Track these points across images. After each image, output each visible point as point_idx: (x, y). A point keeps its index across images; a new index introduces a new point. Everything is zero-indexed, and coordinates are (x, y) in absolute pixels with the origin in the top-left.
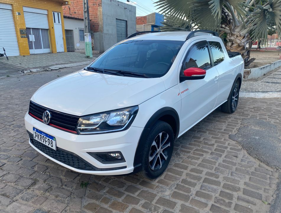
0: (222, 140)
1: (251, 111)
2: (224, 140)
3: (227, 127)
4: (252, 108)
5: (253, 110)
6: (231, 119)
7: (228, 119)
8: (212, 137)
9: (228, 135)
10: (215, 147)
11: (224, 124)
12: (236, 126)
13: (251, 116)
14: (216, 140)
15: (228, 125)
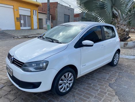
0: (104, 87)
1: (125, 67)
2: (106, 87)
3: (109, 78)
4: (126, 65)
5: (127, 67)
6: (113, 72)
7: (111, 72)
8: (99, 85)
9: (108, 84)
10: (98, 92)
11: (108, 75)
12: (115, 77)
13: (125, 70)
14: (100, 87)
15: (110, 76)
